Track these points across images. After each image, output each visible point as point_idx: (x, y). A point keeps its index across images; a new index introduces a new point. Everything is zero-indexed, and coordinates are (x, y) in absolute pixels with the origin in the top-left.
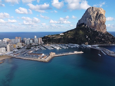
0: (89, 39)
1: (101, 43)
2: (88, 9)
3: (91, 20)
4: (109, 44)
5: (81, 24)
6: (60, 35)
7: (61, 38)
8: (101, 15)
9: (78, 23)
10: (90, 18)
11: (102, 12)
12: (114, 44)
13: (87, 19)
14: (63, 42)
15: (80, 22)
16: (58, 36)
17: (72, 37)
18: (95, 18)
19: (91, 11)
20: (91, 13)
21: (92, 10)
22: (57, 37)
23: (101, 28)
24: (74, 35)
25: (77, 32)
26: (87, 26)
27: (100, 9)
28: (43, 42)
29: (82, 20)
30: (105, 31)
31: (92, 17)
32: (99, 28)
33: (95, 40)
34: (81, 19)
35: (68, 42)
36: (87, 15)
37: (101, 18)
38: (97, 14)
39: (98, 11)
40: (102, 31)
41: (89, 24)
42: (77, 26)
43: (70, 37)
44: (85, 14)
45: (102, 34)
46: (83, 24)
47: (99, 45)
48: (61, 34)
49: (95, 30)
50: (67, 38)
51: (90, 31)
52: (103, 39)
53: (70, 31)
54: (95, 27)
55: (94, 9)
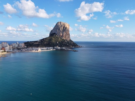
0: (59, 44)
1: (66, 46)
2: (57, 23)
3: (60, 31)
5: (53, 33)
7: (39, 44)
8: (66, 28)
9: (50, 33)
11: (67, 26)
13: (57, 30)
17: (47, 43)
19: (60, 25)
22: (36, 43)
23: (66, 37)
25: (50, 39)
26: (57, 35)
27: (66, 24)
28: (26, 46)
29: (54, 31)
30: (69, 39)
31: (60, 29)
33: (63, 45)
36: (57, 27)
37: (66, 30)
38: (64, 28)
39: (64, 25)
40: (67, 39)
41: (59, 34)
42: (50, 35)
45: (67, 41)
46: (55, 33)
48: (38, 41)
49: (63, 38)
50: (44, 44)
52: (67, 44)
54: (62, 36)
55: (62, 23)
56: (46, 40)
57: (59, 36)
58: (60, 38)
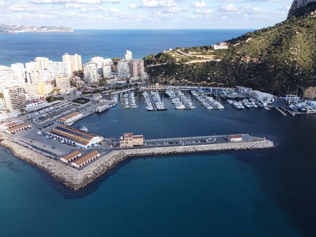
6: (213, 49)
7: (213, 63)
14: (216, 80)
16: (204, 54)
17: (255, 60)
22: (200, 58)
24: (265, 54)
25: (281, 40)
28: (145, 76)
35: (236, 78)
43: (248, 60)
48: (216, 47)
50: (236, 64)
53: (256, 33)
56: (255, 41)
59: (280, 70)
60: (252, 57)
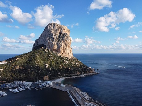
0: (50, 69)
1: (67, 74)
2: (48, 25)
3: (53, 41)
4: (78, 75)
5: (40, 45)
8: (65, 35)
10: (51, 37)
11: (66, 30)
12: (84, 74)
13: (48, 38)
14: (2, 80)
15: (38, 43)
17: (21, 67)
18: (58, 37)
19: (52, 28)
20: (53, 31)
21: (54, 28)
23: (66, 52)
24: (25, 64)
25: (31, 58)
26: (48, 49)
27: (64, 28)
30: (71, 56)
31: (54, 36)
32: (64, 52)
33: (60, 71)
34: (40, 38)
35: (13, 77)
36: (47, 32)
37: (66, 38)
38: (60, 33)
39: (61, 28)
40: (67, 55)
41: (50, 46)
42: (34, 48)
43: (18, 68)
44: (45, 32)
45: (68, 61)
47: (64, 78)
49: (59, 55)
50: (12, 71)
51: (51, 57)
52: (70, 68)
53: (21, 56)
54: (58, 50)
55: (56, 26)
56: (20, 59)
57: (51, 50)
58: (54, 54)
59: (33, 71)
60: (20, 66)
